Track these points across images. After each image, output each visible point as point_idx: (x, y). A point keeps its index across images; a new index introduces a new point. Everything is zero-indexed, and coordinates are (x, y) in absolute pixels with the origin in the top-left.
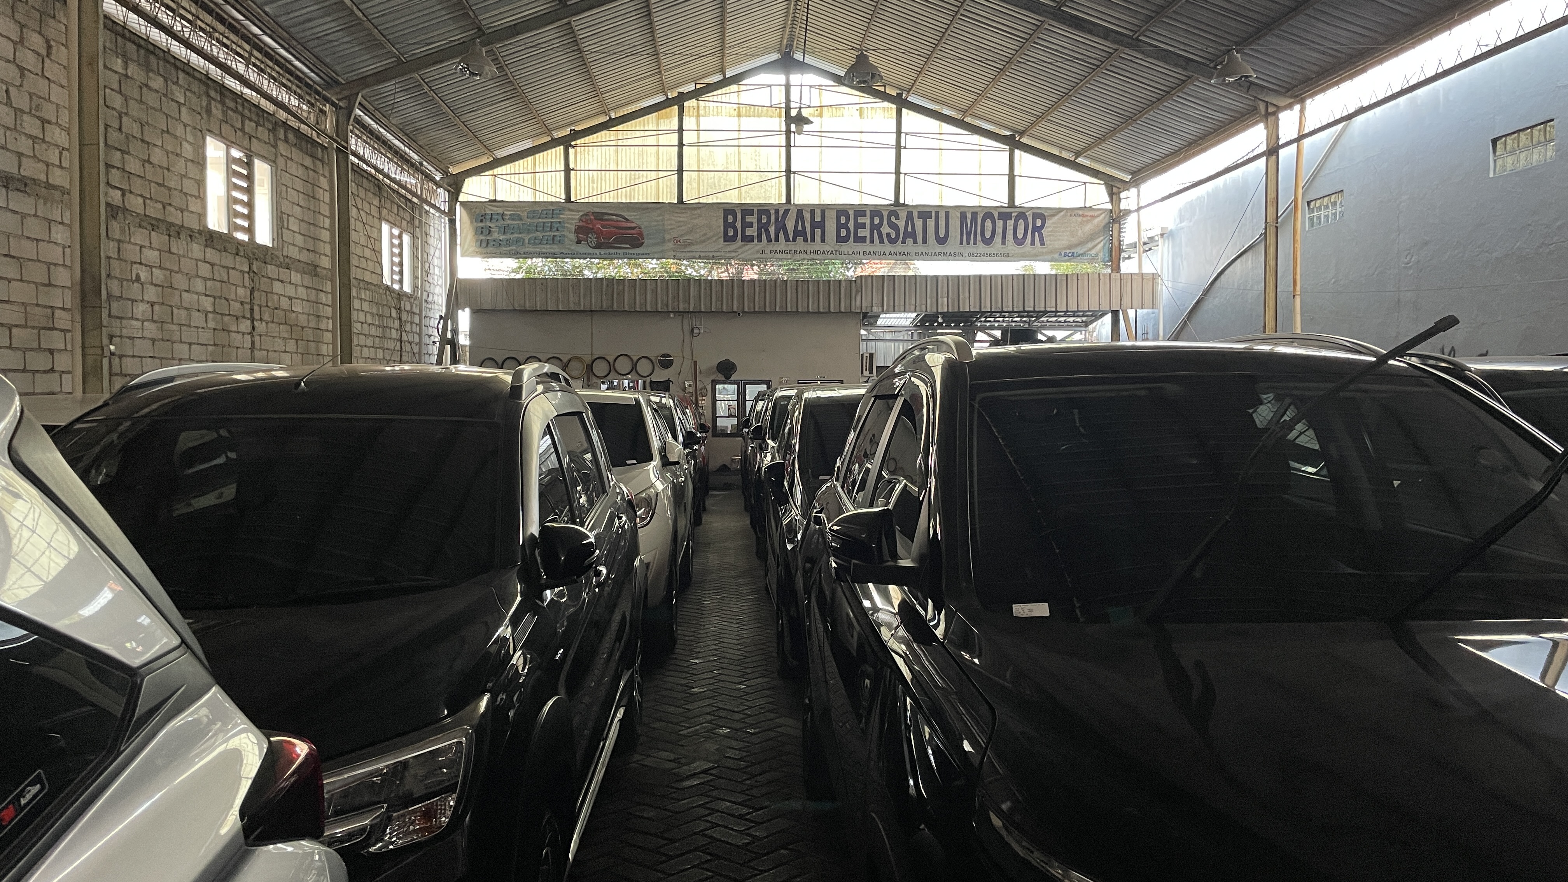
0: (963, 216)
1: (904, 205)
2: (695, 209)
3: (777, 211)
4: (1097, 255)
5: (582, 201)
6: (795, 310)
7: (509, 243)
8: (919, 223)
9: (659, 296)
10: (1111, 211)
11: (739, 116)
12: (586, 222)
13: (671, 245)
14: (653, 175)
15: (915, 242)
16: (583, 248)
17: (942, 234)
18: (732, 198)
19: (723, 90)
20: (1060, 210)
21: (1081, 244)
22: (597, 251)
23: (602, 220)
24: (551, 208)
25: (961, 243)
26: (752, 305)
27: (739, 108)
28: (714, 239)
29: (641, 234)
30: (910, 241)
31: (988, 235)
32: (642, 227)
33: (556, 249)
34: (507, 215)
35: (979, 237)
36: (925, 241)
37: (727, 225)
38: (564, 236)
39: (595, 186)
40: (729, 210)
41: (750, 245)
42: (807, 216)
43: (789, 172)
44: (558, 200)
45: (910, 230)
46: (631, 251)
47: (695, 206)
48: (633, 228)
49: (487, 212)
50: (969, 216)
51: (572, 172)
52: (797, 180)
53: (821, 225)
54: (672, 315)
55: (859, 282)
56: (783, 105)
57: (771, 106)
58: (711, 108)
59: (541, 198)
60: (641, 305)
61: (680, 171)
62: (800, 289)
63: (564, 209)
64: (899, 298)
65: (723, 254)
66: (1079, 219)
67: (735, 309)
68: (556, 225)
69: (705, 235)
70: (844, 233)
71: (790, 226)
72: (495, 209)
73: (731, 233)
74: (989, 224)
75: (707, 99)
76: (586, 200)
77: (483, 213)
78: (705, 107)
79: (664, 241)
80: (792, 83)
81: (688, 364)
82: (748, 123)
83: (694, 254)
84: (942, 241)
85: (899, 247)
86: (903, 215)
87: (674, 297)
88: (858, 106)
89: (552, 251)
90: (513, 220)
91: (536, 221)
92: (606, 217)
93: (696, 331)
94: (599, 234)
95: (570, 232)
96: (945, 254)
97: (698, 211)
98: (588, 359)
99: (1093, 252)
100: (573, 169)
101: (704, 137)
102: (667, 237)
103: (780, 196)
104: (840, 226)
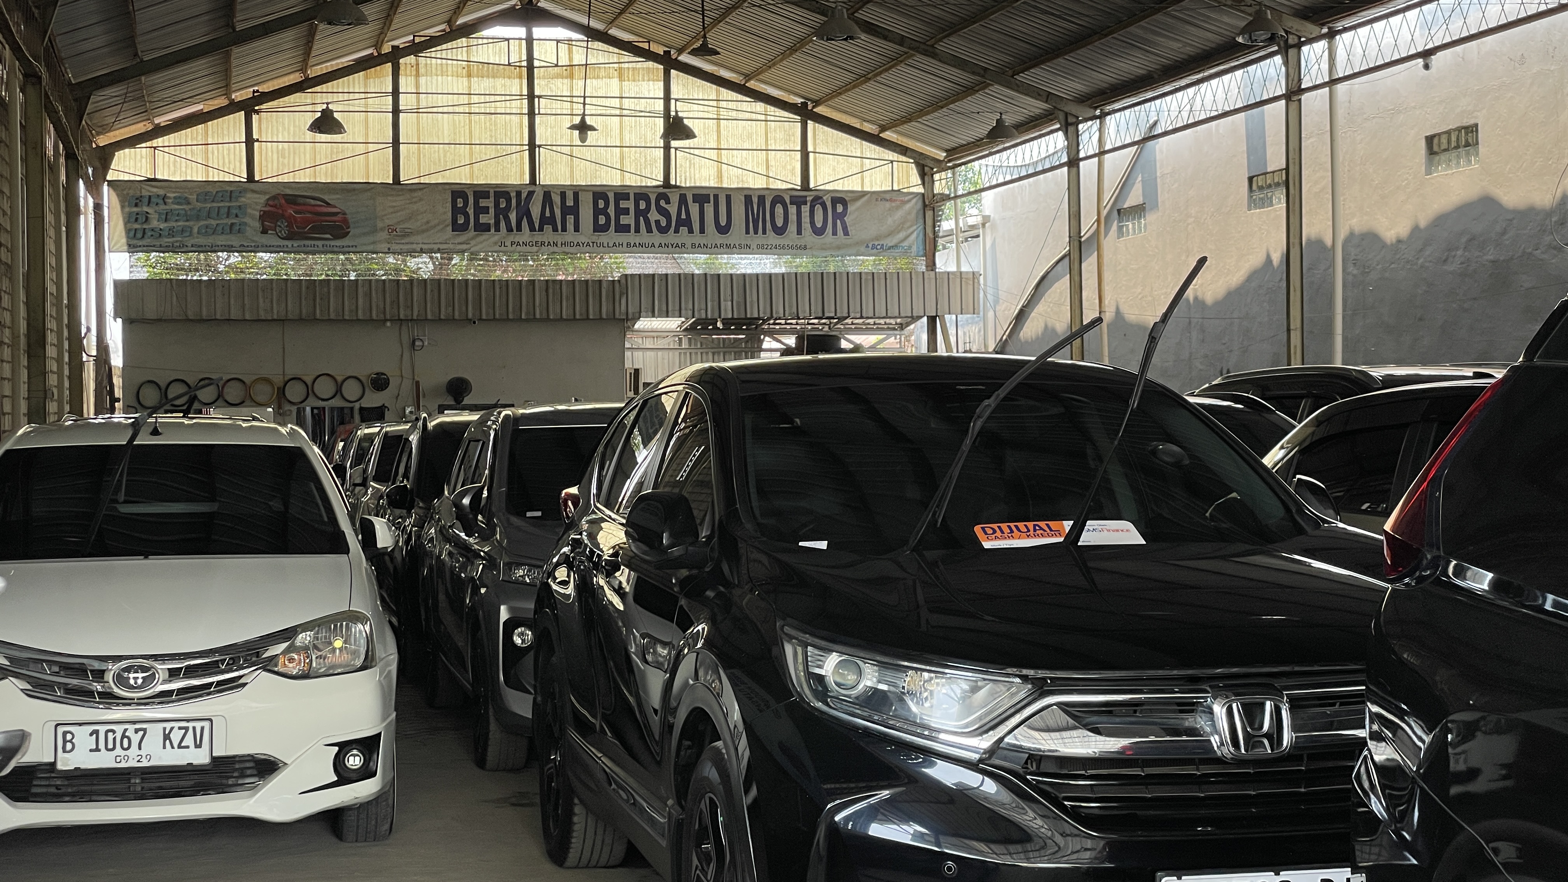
0: (748, 199)
1: (676, 187)
2: (415, 190)
3: (519, 194)
4: (910, 247)
5: (270, 180)
6: (545, 316)
7: (171, 232)
8: (694, 209)
9: (374, 300)
10: (923, 195)
11: (469, 76)
12: (275, 206)
13: (384, 235)
14: (361, 148)
15: (691, 231)
16: (271, 239)
17: (723, 222)
18: (462, 177)
19: (449, 45)
20: (863, 194)
21: (890, 234)
22: (289, 243)
23: (295, 204)
24: (229, 188)
25: (747, 232)
26: (491, 311)
27: (469, 66)
28: (441, 227)
29: (345, 221)
30: (684, 230)
31: (780, 223)
32: (347, 212)
33: (235, 241)
34: (169, 198)
35: (768, 225)
36: (702, 231)
37: (455, 211)
38: (245, 224)
39: (286, 161)
40: (458, 193)
41: (486, 235)
42: (557, 199)
43: (532, 146)
44: (238, 179)
45: (683, 216)
46: (333, 243)
47: (414, 187)
48: (335, 214)
49: (145, 193)
50: (755, 200)
51: (256, 144)
52: (542, 155)
53: (574, 210)
54: (388, 324)
55: (623, 281)
56: (525, 64)
57: (509, 64)
58: (434, 66)
59: (214, 176)
60: (351, 311)
61: (396, 143)
62: (551, 291)
63: (245, 190)
64: (674, 302)
65: (451, 246)
66: (888, 205)
67: (470, 316)
68: (234, 211)
69: (428, 222)
70: (602, 220)
71: (536, 211)
72: (155, 190)
73: (461, 221)
74: (779, 209)
75: (428, 55)
76: (275, 180)
77: (138, 194)
78: (426, 64)
79: (374, 230)
80: (535, 37)
81: (407, 385)
82: (481, 85)
83: (414, 246)
84: (723, 230)
85: (671, 237)
86: (675, 198)
87: (392, 303)
88: (616, 65)
89: (230, 243)
90: (178, 204)
91: (209, 205)
92: (301, 200)
93: (418, 343)
94: (290, 220)
95: (252, 217)
96: (728, 246)
97: (419, 193)
98: (278, 381)
99: (906, 244)
100: (257, 140)
101: (424, 101)
102: (380, 225)
103: (522, 174)
104: (597, 212)
